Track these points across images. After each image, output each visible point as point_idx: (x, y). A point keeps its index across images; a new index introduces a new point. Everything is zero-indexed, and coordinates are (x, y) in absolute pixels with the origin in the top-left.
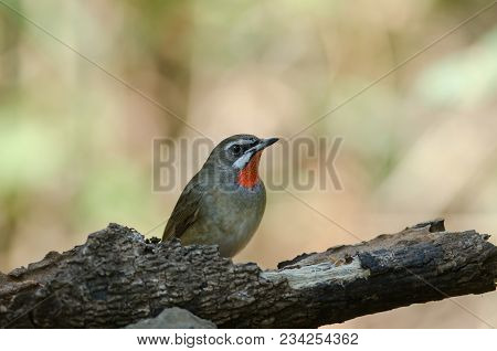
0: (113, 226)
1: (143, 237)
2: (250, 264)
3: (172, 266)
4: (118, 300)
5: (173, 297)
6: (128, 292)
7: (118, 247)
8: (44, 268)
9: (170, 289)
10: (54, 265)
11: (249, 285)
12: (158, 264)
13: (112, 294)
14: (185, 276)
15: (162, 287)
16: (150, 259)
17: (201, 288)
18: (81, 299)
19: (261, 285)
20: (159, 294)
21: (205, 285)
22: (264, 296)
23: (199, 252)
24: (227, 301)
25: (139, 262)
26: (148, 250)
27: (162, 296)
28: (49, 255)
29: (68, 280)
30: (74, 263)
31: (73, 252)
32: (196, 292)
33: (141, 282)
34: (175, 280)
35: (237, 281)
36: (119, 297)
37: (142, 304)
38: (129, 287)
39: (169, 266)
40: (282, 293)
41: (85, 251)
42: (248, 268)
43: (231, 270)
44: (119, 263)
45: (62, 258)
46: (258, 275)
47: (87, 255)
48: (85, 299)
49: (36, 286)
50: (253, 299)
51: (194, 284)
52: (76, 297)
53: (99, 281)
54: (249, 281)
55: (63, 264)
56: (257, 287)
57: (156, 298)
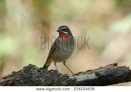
0: (30, 65)
1: (38, 67)
2: (66, 75)
3: (46, 75)
5: (46, 83)
6: (34, 82)
7: (31, 70)
8: (12, 76)
9: (45, 81)
10: (14, 75)
11: (66, 80)
13: (30, 82)
14: (49, 78)
15: (43, 81)
16: (40, 73)
17: (53, 81)
19: (69, 80)
20: (42, 82)
21: (54, 80)
22: (70, 83)
23: (53, 72)
25: (37, 74)
26: (39, 71)
28: (13, 72)
29: (18, 79)
30: (20, 74)
31: (19, 72)
34: (46, 79)
36: (31, 83)
38: (34, 81)
39: (45, 75)
40: (74, 82)
41: (22, 71)
42: (66, 76)
43: (61, 76)
44: (31, 74)
45: (17, 73)
46: (68, 77)
47: (23, 72)
48: (23, 84)
49: (10, 81)
50: (67, 84)
51: (51, 80)
52: (20, 83)
54: (66, 79)
55: (17, 75)
56: (68, 81)
57: (41, 83)
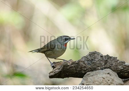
4: (94, 65)
12: (103, 59)
18: (85, 64)
24: (117, 68)
27: (103, 66)
32: (111, 65)
33: (99, 62)
35: (120, 64)
37: (99, 67)
53: (90, 61)
